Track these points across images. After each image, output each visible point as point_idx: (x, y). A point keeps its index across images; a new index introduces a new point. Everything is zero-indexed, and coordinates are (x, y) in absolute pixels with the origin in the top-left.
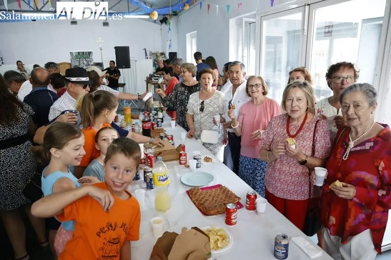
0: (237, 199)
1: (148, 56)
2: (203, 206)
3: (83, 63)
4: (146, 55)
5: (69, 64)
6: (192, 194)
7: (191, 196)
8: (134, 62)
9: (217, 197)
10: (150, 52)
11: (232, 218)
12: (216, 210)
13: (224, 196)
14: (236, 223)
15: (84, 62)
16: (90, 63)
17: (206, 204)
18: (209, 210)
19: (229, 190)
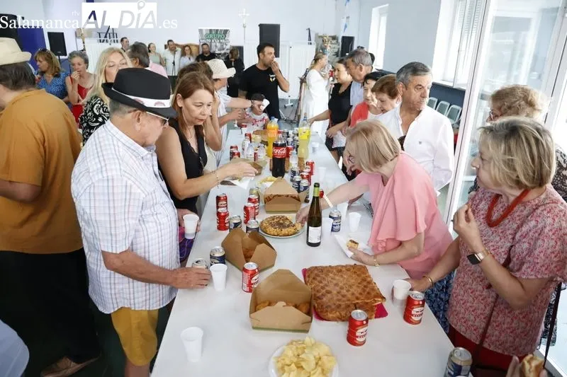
0: (380, 299)
1: (313, 41)
2: (319, 301)
3: (216, 46)
4: (310, 39)
5: (196, 46)
6: (309, 277)
7: (307, 279)
8: (288, 48)
9: (348, 291)
10: (316, 34)
11: (358, 334)
12: (338, 313)
13: (360, 290)
14: (364, 342)
15: (218, 44)
16: (225, 46)
17: (324, 299)
18: (327, 311)
19: (371, 281)
